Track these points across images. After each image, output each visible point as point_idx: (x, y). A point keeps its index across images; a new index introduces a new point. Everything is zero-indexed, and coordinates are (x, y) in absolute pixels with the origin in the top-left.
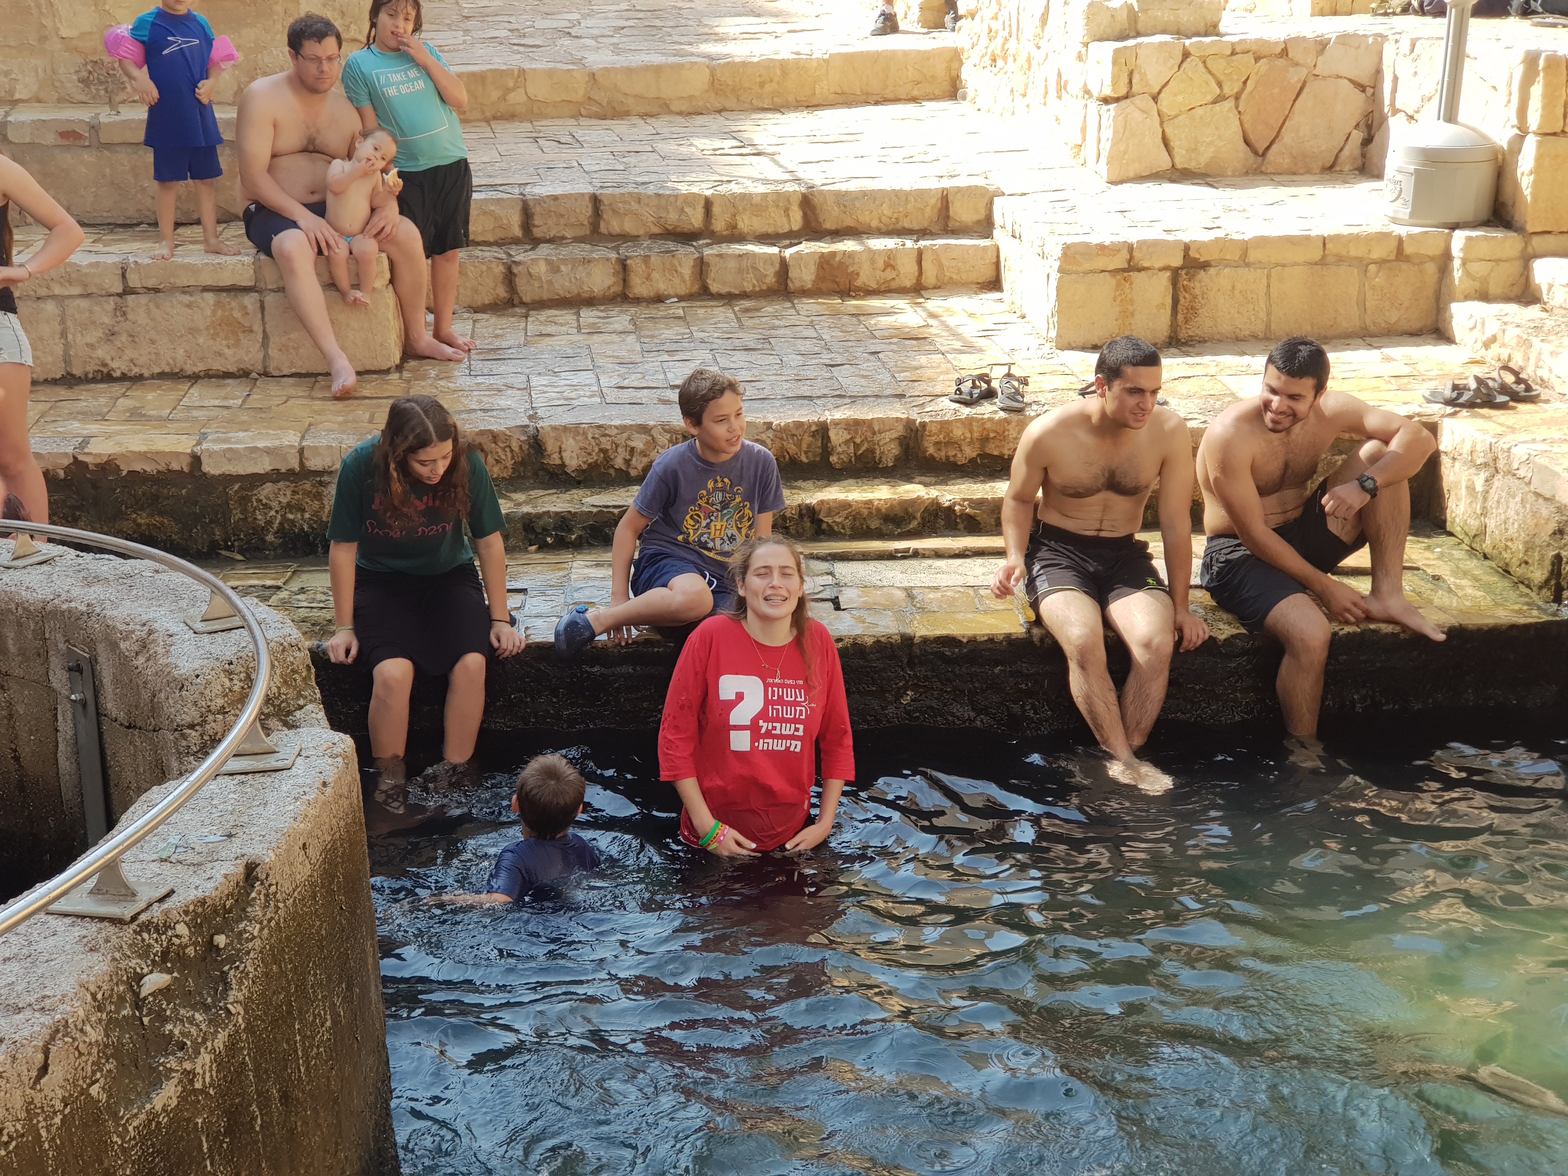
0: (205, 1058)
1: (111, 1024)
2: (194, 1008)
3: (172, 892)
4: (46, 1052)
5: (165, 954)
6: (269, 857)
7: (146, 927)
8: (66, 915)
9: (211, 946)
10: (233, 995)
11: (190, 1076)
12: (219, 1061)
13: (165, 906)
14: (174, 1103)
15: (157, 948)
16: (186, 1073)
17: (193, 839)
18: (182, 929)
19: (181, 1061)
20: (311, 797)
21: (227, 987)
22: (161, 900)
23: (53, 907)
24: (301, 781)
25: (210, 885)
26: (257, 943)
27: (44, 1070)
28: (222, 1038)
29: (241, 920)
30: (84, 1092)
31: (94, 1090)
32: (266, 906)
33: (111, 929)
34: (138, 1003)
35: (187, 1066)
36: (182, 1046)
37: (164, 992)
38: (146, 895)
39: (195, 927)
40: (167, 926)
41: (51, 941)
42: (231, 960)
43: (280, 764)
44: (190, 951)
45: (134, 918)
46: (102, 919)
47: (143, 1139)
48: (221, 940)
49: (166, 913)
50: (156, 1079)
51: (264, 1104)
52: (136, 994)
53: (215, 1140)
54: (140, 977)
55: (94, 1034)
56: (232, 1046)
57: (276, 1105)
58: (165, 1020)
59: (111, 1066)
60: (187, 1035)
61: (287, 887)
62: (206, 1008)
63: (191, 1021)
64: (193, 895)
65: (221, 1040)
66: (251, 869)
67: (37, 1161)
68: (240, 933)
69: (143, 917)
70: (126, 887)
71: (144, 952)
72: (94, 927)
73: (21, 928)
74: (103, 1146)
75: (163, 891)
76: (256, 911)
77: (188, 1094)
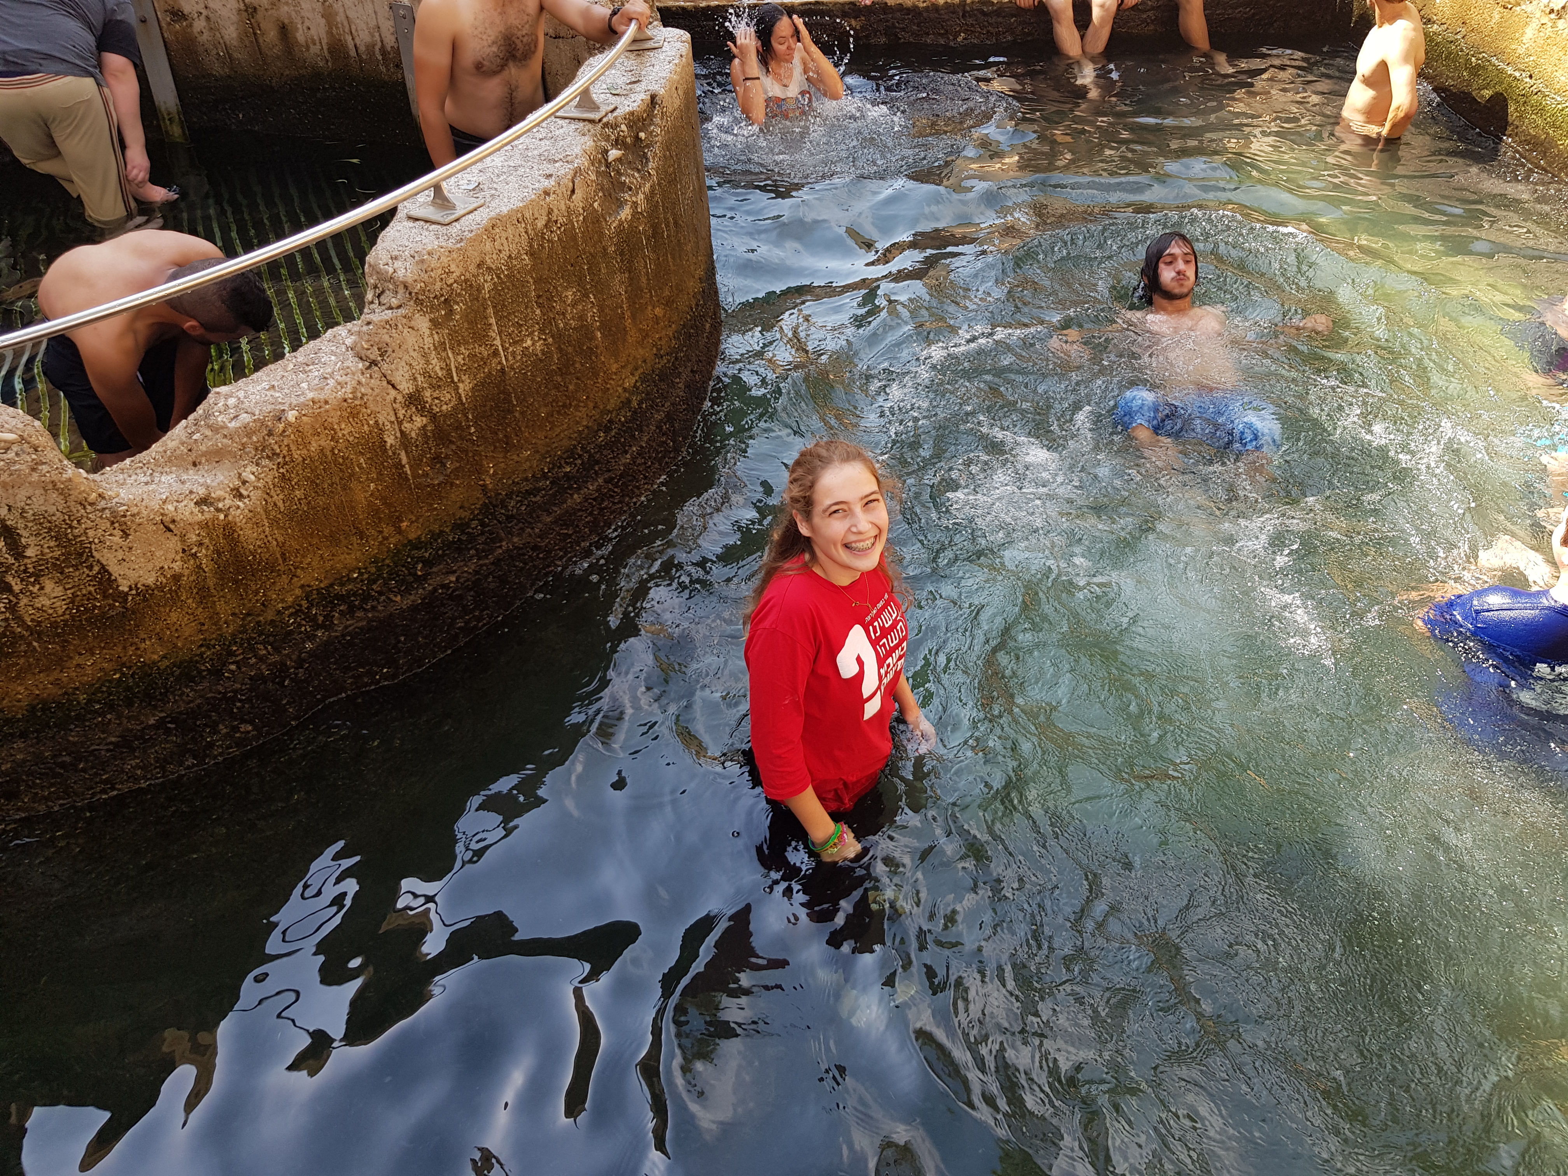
0: (641, 196)
1: (598, 173)
2: (632, 169)
3: (615, 109)
4: (573, 183)
5: (617, 140)
6: (662, 92)
7: (606, 125)
8: (565, 118)
9: (637, 138)
10: (651, 165)
11: (635, 205)
12: (649, 198)
13: (615, 114)
14: (630, 217)
15: (613, 137)
16: (634, 203)
17: (620, 82)
18: (623, 127)
19: (631, 196)
20: (677, 61)
21: (647, 160)
22: (612, 111)
23: (558, 114)
24: (669, 54)
25: (636, 104)
26: (659, 138)
27: (573, 191)
28: (648, 185)
29: (651, 125)
30: (591, 205)
31: (596, 205)
32: (662, 119)
33: (590, 126)
34: (608, 165)
35: (634, 199)
36: (630, 189)
37: (619, 160)
38: (604, 109)
39: (629, 127)
40: (617, 126)
41: (561, 131)
42: (648, 146)
43: (656, 45)
44: (628, 140)
45: (600, 120)
46: (584, 120)
47: (618, 234)
48: (642, 135)
49: (616, 118)
50: (621, 204)
51: (667, 226)
52: (606, 160)
53: (648, 239)
54: (607, 151)
55: (593, 177)
56: (652, 191)
57: (672, 225)
58: (620, 174)
59: (600, 194)
60: (632, 183)
61: (671, 110)
62: (639, 171)
63: (633, 176)
64: (628, 109)
65: (647, 187)
66: (653, 97)
67: (574, 238)
68: (652, 132)
69: (605, 120)
70: (593, 103)
71: (607, 138)
72: (581, 124)
73: (544, 125)
74: (601, 235)
75: (612, 107)
76: (657, 120)
77: (635, 214)
